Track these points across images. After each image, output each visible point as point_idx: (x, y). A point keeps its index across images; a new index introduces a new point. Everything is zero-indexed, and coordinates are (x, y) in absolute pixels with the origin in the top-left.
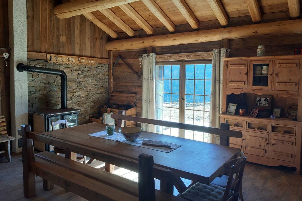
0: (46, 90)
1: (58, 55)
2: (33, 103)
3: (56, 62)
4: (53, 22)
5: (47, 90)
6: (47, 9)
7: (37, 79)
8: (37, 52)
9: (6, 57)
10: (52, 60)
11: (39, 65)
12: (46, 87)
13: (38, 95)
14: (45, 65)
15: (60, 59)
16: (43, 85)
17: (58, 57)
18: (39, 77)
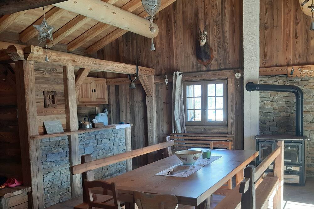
0: (287, 112)
1: (304, 66)
2: (270, 126)
3: (300, 75)
4: (299, 24)
5: (289, 111)
6: (292, 10)
7: (276, 98)
8: (276, 66)
9: (238, 78)
10: (293, 73)
11: (279, 81)
12: (288, 108)
13: (277, 116)
14: (287, 81)
15: (305, 71)
16: (283, 105)
17: (303, 68)
18: (279, 96)
